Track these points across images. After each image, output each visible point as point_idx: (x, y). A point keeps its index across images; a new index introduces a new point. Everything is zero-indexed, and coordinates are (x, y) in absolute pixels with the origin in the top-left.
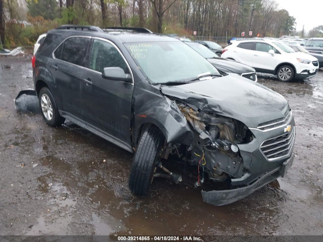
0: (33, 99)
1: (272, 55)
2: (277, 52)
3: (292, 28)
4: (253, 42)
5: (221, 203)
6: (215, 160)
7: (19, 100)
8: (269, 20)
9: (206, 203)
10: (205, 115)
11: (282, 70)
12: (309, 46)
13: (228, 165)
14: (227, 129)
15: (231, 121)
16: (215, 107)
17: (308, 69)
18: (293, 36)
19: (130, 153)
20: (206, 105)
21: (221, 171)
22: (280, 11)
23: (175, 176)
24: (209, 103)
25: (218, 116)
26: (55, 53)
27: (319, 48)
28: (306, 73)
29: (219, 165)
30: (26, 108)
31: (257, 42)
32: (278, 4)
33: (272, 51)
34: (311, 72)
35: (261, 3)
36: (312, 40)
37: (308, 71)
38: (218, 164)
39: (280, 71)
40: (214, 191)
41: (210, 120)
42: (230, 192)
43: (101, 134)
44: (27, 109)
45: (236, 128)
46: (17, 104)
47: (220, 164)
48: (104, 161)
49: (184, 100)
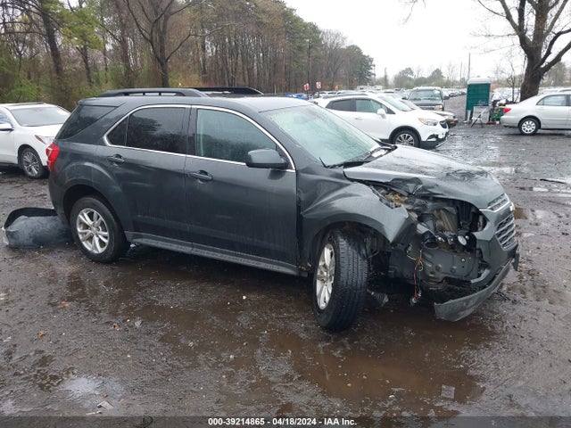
0: (44, 222)
1: (383, 116)
2: (390, 112)
3: (370, 74)
4: (350, 99)
5: (458, 316)
6: (431, 263)
7: (13, 228)
8: (335, 63)
9: (440, 320)
10: (417, 201)
11: (400, 138)
12: (415, 99)
13: (453, 265)
14: (445, 217)
15: (451, 204)
16: (432, 187)
17: (436, 133)
18: (372, 85)
19: (292, 276)
20: (420, 186)
21: (441, 276)
22: (349, 48)
23: (378, 296)
24: (424, 184)
25: (436, 200)
26: (108, 136)
27: (429, 102)
28: (434, 140)
29: (438, 269)
30: (31, 240)
31: (356, 99)
32: (345, 38)
33: (382, 111)
34: (440, 137)
35: (320, 36)
36: (418, 91)
37: (436, 137)
38: (437, 267)
39: (398, 139)
40: (451, 301)
41: (424, 206)
42: (470, 299)
43: (228, 256)
44: (33, 241)
45: (458, 214)
46: (10, 235)
47: (440, 266)
48: (244, 297)
49: (386, 183)
